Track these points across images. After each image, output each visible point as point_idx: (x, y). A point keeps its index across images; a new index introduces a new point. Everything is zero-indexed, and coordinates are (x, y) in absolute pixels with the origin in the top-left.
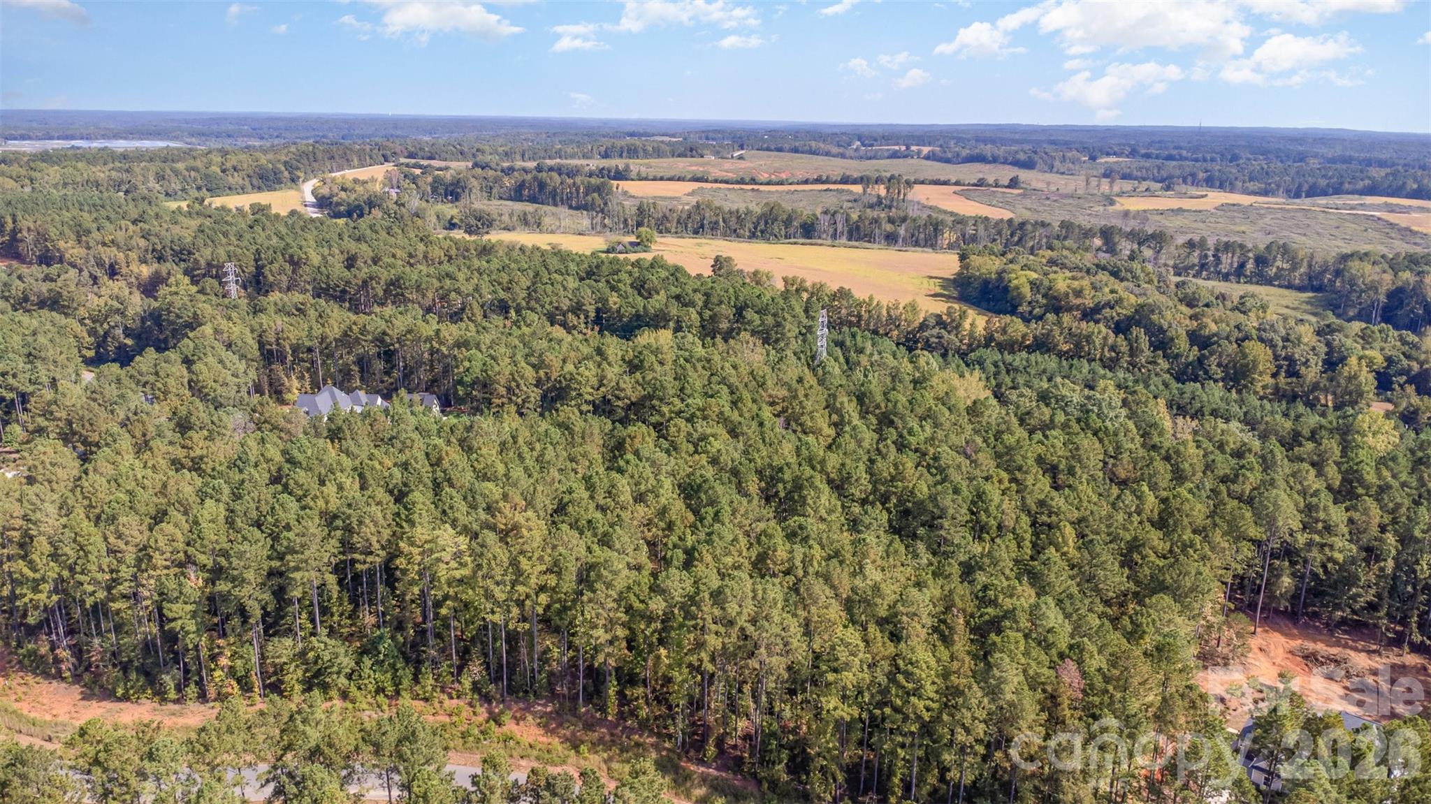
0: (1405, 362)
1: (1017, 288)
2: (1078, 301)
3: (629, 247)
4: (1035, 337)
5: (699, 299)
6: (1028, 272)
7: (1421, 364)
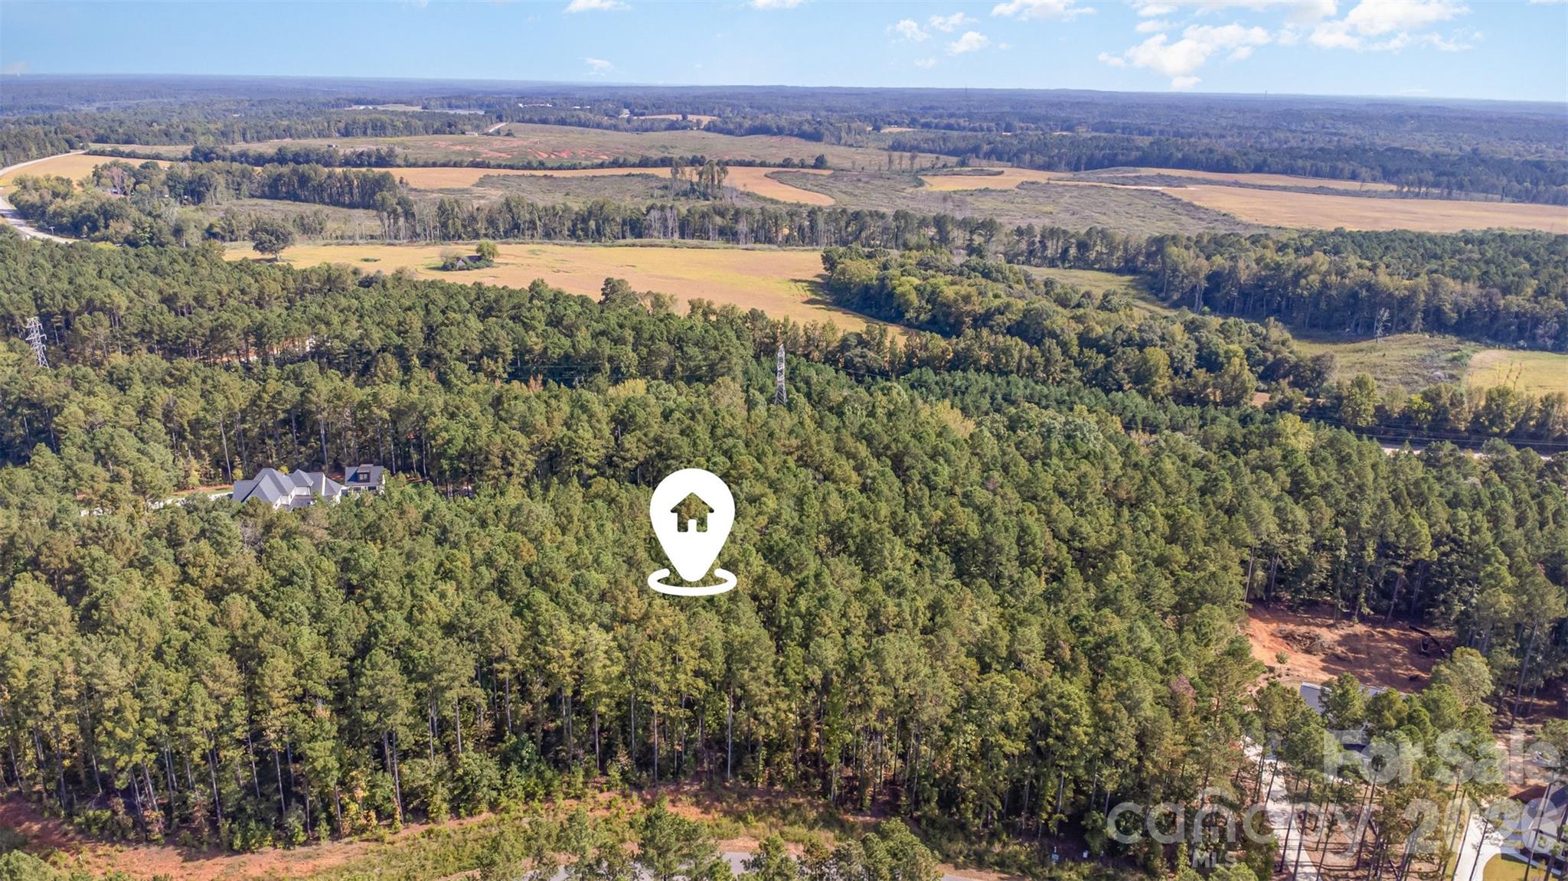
0: (1261, 353)
1: (903, 295)
2: (968, 308)
3: (470, 263)
6: (910, 278)
7: (1275, 354)
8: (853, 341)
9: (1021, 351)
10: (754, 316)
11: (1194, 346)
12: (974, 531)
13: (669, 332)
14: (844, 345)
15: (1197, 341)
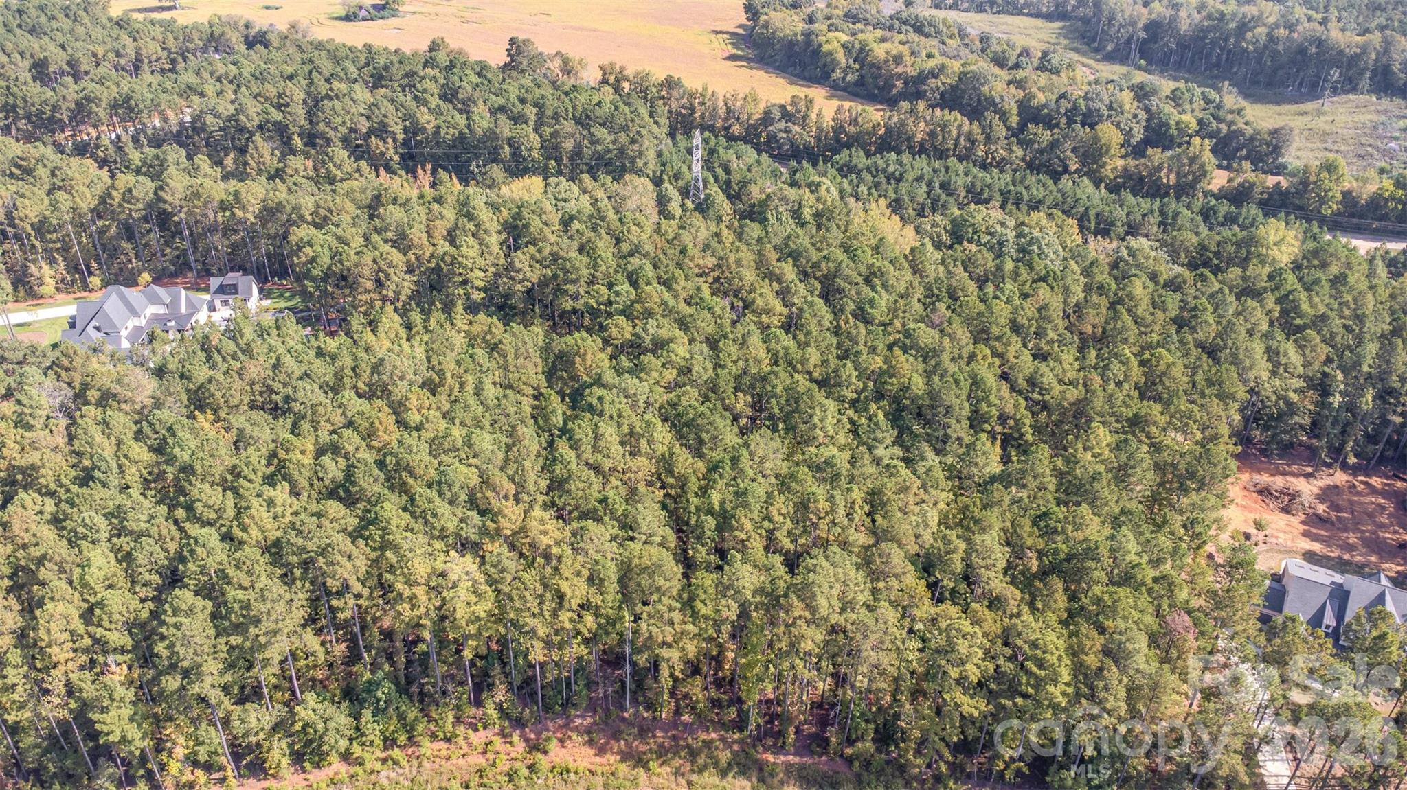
0: (1214, 124)
1: (830, 53)
2: (900, 70)
3: (374, 13)
6: (837, 34)
7: (1229, 125)
8: (777, 114)
9: (960, 127)
10: (670, 84)
11: (1143, 116)
12: (918, 385)
13: (574, 108)
14: (767, 118)
15: (1147, 109)
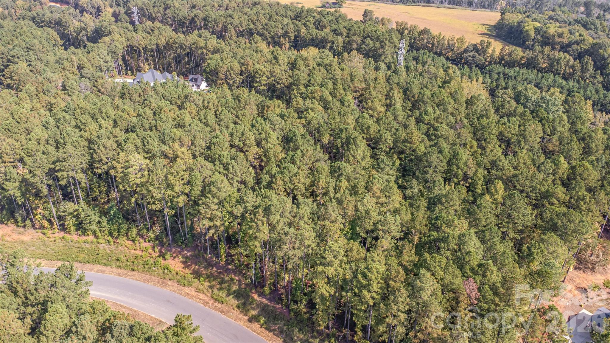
2: (559, 40)
3: (332, 5)
4: (527, 59)
5: (345, 32)
6: (535, 23)
8: (471, 48)
9: (568, 62)
14: (466, 50)
